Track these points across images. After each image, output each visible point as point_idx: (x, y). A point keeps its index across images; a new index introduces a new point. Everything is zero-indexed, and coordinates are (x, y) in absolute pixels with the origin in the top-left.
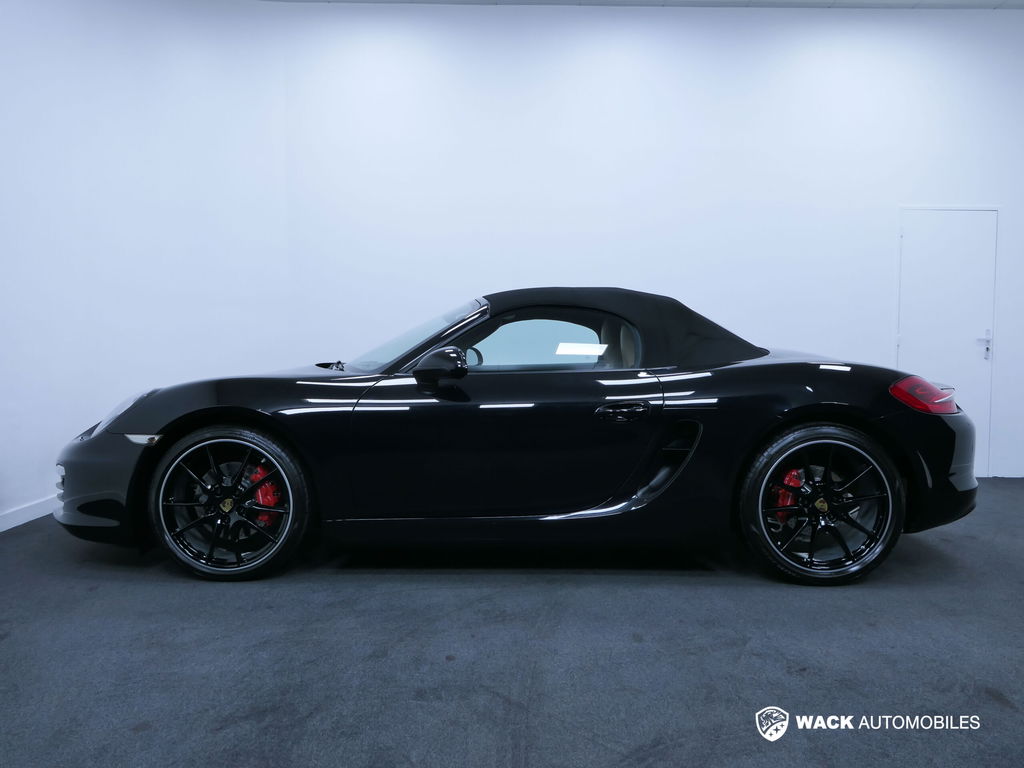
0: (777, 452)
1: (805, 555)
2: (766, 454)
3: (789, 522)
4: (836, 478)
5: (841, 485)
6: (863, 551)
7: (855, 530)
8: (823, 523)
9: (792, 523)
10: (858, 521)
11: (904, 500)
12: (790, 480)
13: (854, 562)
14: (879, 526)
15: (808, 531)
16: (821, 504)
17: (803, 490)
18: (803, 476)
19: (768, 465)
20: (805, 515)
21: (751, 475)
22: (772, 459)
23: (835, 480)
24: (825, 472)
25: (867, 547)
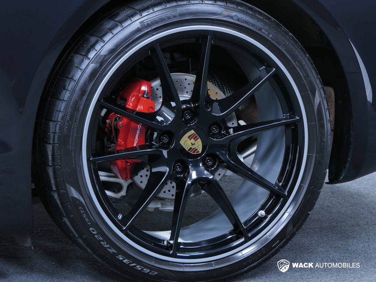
0: (112, 51)
1: (166, 235)
2: (92, 55)
3: (137, 179)
4: (215, 92)
5: (224, 104)
6: (261, 219)
7: (250, 184)
8: (194, 175)
9: (142, 179)
10: (256, 168)
11: (328, 127)
12: (138, 101)
13: (248, 239)
14: (288, 174)
15: (169, 190)
16: (190, 142)
17: (159, 118)
18: (160, 93)
19: (96, 76)
20: (163, 162)
21: (66, 95)
22: (104, 63)
23: (213, 97)
24: (197, 84)
25: (268, 213)
